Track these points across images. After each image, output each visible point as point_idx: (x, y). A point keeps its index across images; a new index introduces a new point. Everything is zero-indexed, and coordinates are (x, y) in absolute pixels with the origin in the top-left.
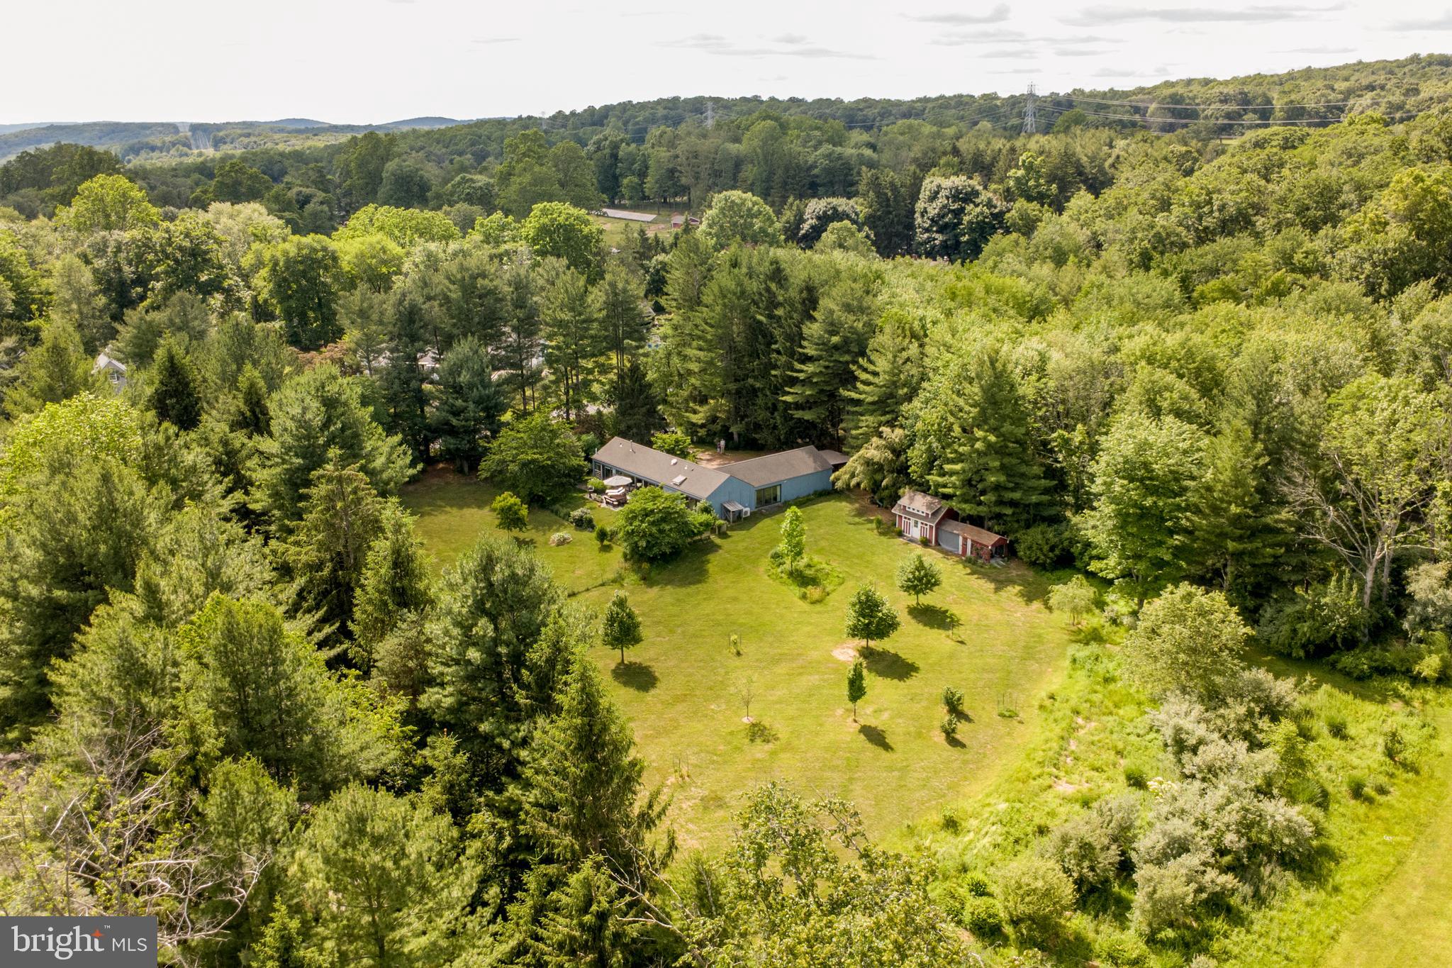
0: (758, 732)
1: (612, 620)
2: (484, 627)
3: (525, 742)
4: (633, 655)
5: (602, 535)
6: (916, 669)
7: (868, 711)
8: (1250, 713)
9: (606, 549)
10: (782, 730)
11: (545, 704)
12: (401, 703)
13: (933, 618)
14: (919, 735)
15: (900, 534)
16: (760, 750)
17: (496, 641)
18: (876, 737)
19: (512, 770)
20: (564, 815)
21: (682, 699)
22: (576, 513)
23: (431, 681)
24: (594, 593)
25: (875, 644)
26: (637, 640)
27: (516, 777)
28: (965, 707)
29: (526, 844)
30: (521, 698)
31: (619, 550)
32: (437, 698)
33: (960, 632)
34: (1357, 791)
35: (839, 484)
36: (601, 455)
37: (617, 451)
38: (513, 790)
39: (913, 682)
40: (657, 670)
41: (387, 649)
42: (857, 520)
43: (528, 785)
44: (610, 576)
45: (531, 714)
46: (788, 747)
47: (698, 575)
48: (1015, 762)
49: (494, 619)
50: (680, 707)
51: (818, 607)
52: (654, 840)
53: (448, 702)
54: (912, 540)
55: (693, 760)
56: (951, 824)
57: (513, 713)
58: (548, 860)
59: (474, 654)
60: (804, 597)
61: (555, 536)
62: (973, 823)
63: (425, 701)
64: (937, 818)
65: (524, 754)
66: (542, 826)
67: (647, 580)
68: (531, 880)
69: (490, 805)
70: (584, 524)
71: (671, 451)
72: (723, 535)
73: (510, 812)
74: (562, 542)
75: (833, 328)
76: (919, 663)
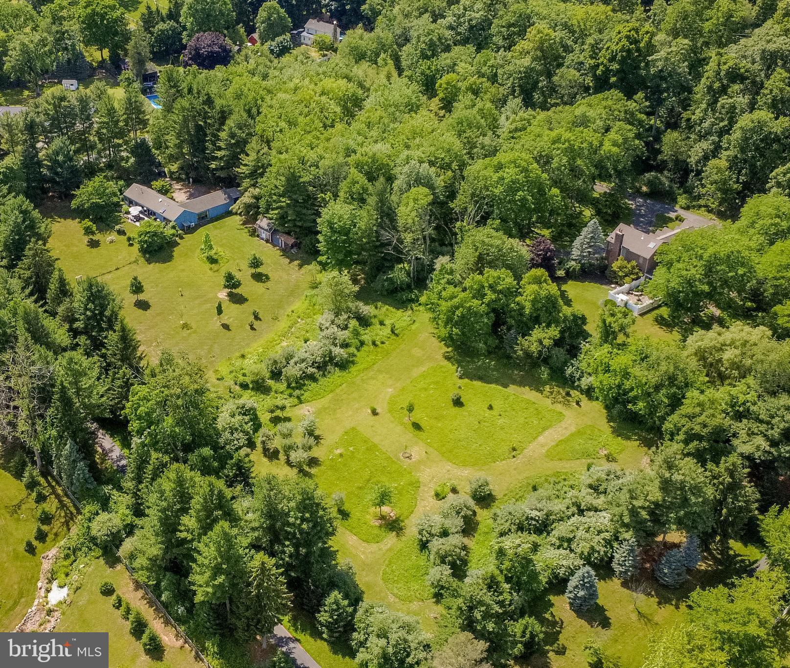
0: (185, 326)
1: (132, 285)
2: (91, 306)
3: (106, 337)
4: (141, 297)
5: (129, 239)
6: (246, 300)
7: (225, 319)
8: (349, 317)
9: (131, 245)
10: (193, 325)
11: (111, 327)
12: (67, 326)
13: (259, 277)
14: (241, 327)
15: (258, 236)
16: (186, 332)
17: (95, 309)
18: (226, 327)
19: (103, 345)
20: (118, 357)
21: (158, 315)
22: (117, 227)
23: (77, 320)
24: (126, 268)
25: (234, 291)
26: (143, 291)
27: (105, 347)
28: (260, 316)
29: (109, 365)
30: (104, 325)
31: (137, 246)
32: (79, 325)
33: (268, 284)
34: (374, 343)
35: (234, 211)
36: (128, 193)
37: (135, 191)
38: (104, 351)
39: (245, 306)
40: (151, 302)
41: (61, 309)
42: (242, 227)
43: (108, 350)
44: (133, 259)
45: (107, 330)
46: (195, 332)
47: (169, 258)
48: (271, 335)
49: (93, 303)
50: (159, 318)
51: (216, 274)
52: (143, 363)
53: (82, 326)
54: (262, 239)
55: (162, 337)
56: (243, 356)
57: (102, 330)
58: (115, 368)
59: (88, 313)
60: (211, 269)
61: (109, 238)
62: (249, 356)
63: (75, 326)
64: (238, 354)
65: (106, 341)
66: (113, 360)
67: (149, 261)
68: (110, 373)
69: (97, 354)
70: (121, 232)
71: (160, 191)
72: (181, 238)
73: (104, 356)
74: (112, 242)
75: (232, 135)
76: (249, 298)
